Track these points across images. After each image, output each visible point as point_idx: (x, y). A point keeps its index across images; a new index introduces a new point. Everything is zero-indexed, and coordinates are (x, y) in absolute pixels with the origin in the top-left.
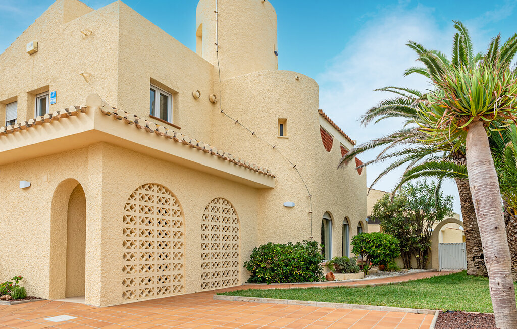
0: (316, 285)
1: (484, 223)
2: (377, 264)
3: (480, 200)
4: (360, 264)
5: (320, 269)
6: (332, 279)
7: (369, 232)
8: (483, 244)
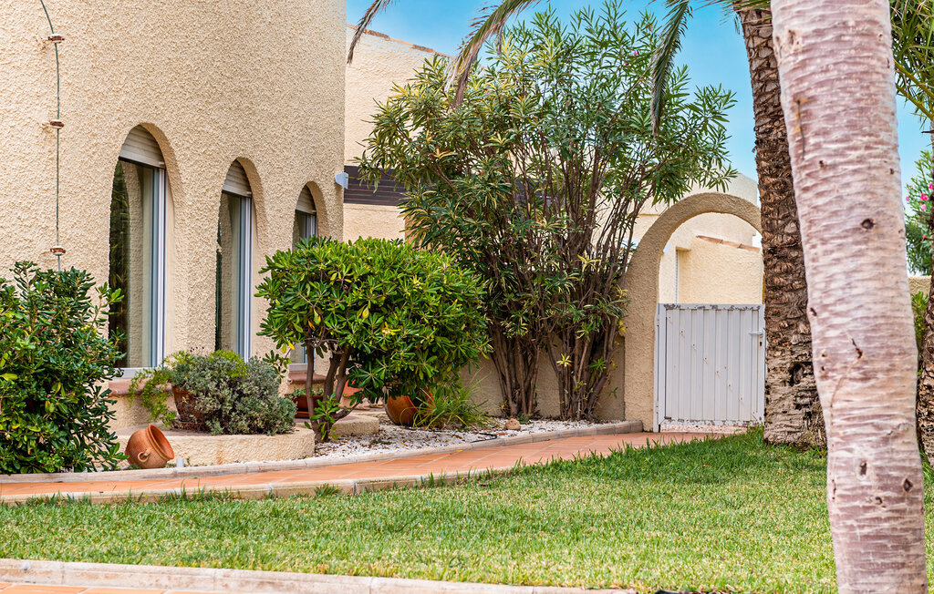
0: (73, 486)
1: (820, 201)
2: (379, 393)
3: (812, 99)
4: (301, 390)
5: (98, 411)
6: (155, 457)
7: (349, 236)
8: (814, 298)
